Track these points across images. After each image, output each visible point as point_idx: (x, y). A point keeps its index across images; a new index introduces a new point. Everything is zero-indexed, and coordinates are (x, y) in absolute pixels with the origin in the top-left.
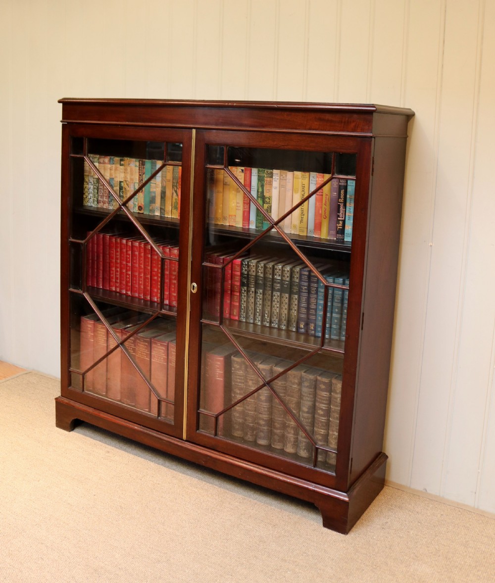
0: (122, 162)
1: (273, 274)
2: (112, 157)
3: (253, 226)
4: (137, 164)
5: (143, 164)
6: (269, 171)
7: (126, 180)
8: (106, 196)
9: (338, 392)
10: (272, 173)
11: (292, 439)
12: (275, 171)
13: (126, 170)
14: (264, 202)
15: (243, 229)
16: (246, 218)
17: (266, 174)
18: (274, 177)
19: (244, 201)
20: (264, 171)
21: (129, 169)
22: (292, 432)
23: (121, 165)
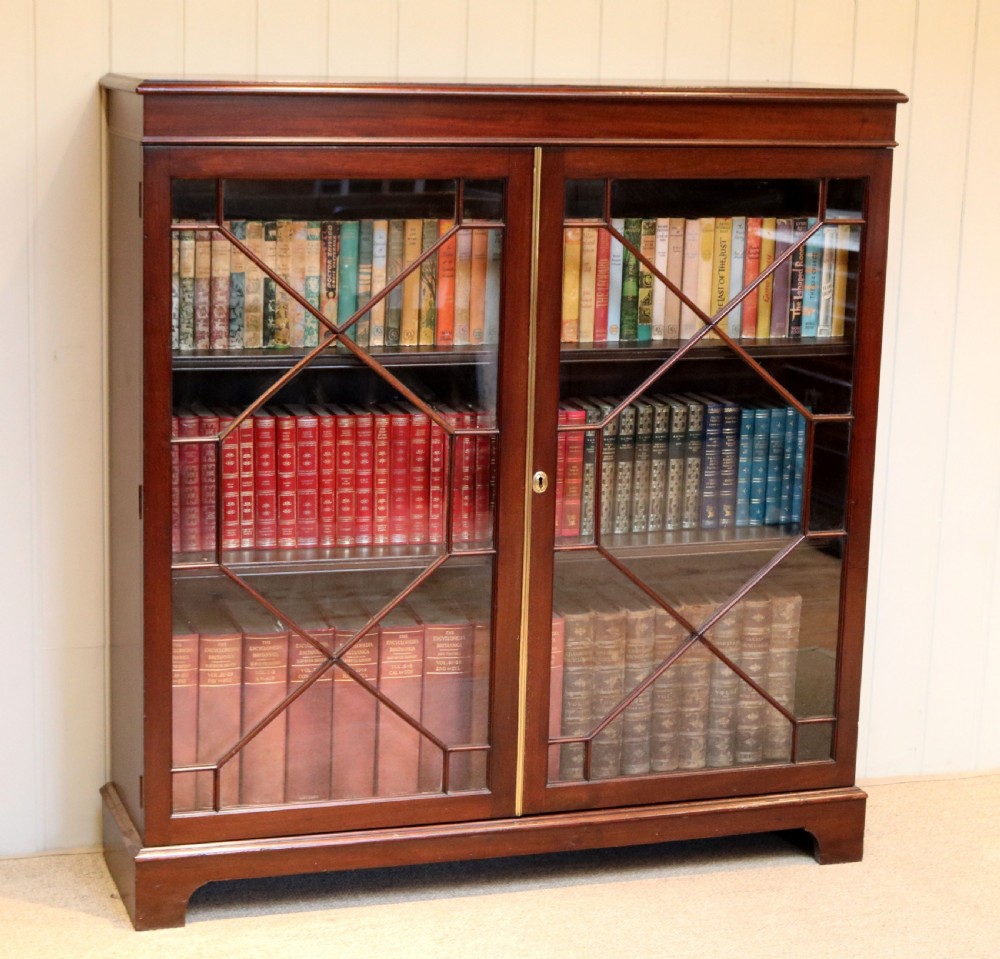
0: (272, 233)
1: (652, 426)
2: (241, 222)
3: (613, 337)
4: (316, 231)
5: (337, 231)
6: (651, 221)
7: (286, 273)
8: (223, 320)
9: (788, 618)
10: (654, 225)
11: (701, 741)
12: (662, 222)
13: (286, 249)
14: (639, 286)
15: (594, 344)
16: (601, 322)
17: (645, 228)
18: (659, 233)
19: (597, 287)
20: (641, 222)
21: (291, 245)
22: (702, 725)
23: (267, 238)
